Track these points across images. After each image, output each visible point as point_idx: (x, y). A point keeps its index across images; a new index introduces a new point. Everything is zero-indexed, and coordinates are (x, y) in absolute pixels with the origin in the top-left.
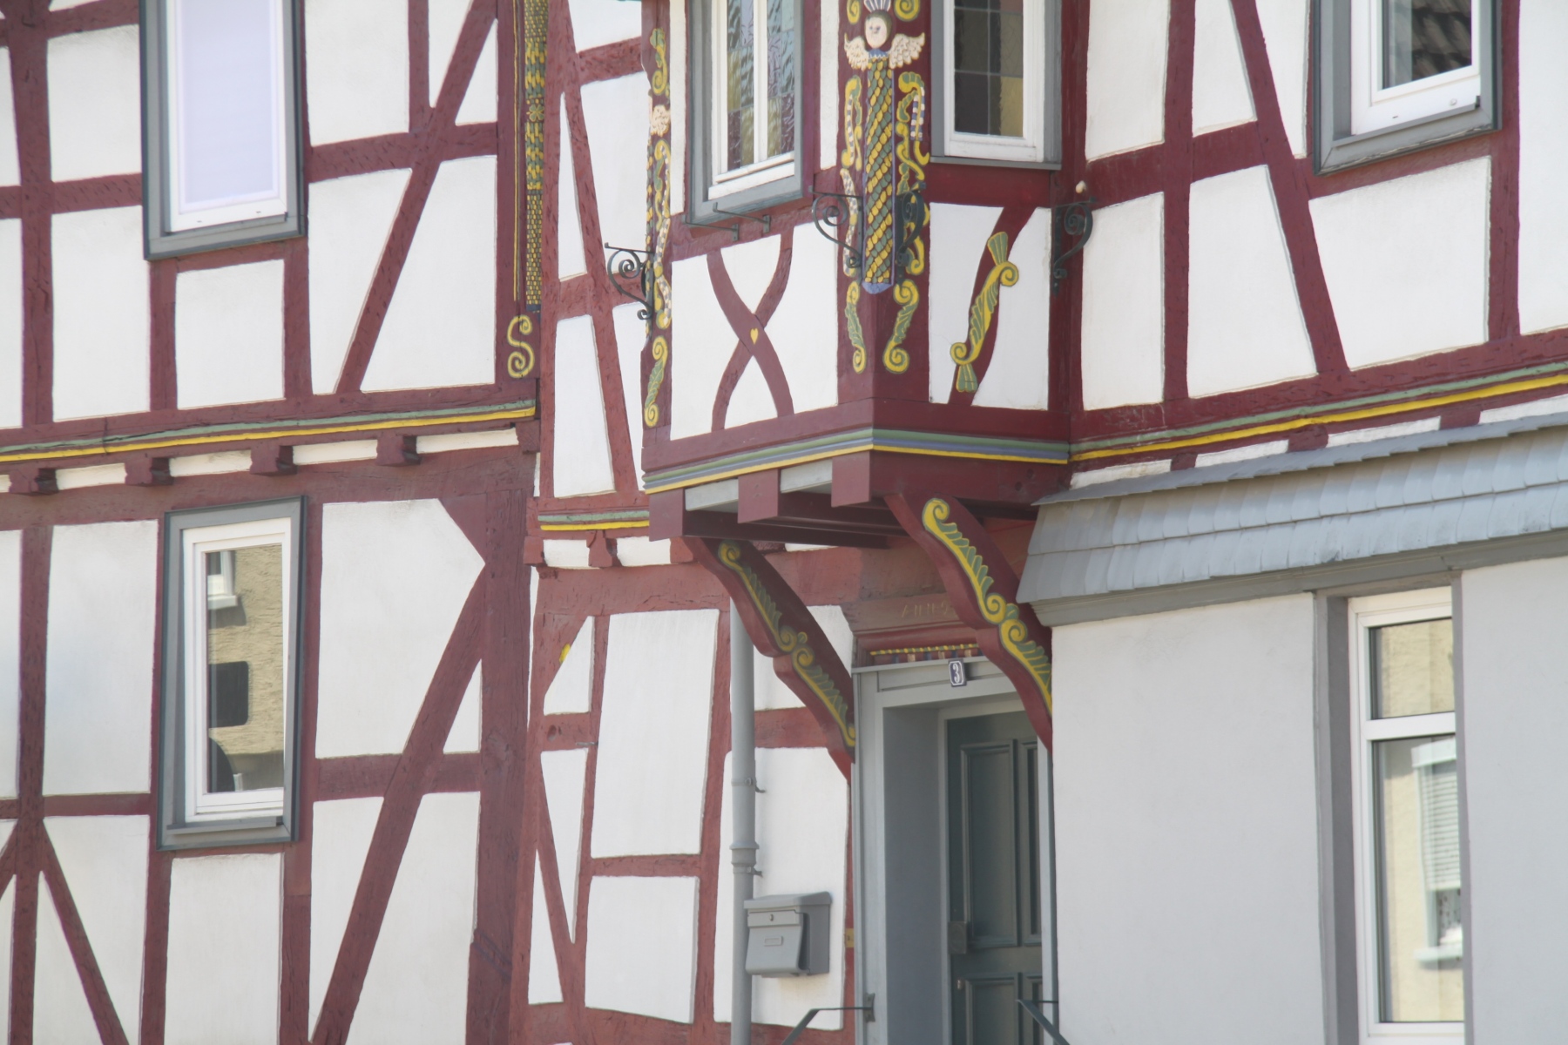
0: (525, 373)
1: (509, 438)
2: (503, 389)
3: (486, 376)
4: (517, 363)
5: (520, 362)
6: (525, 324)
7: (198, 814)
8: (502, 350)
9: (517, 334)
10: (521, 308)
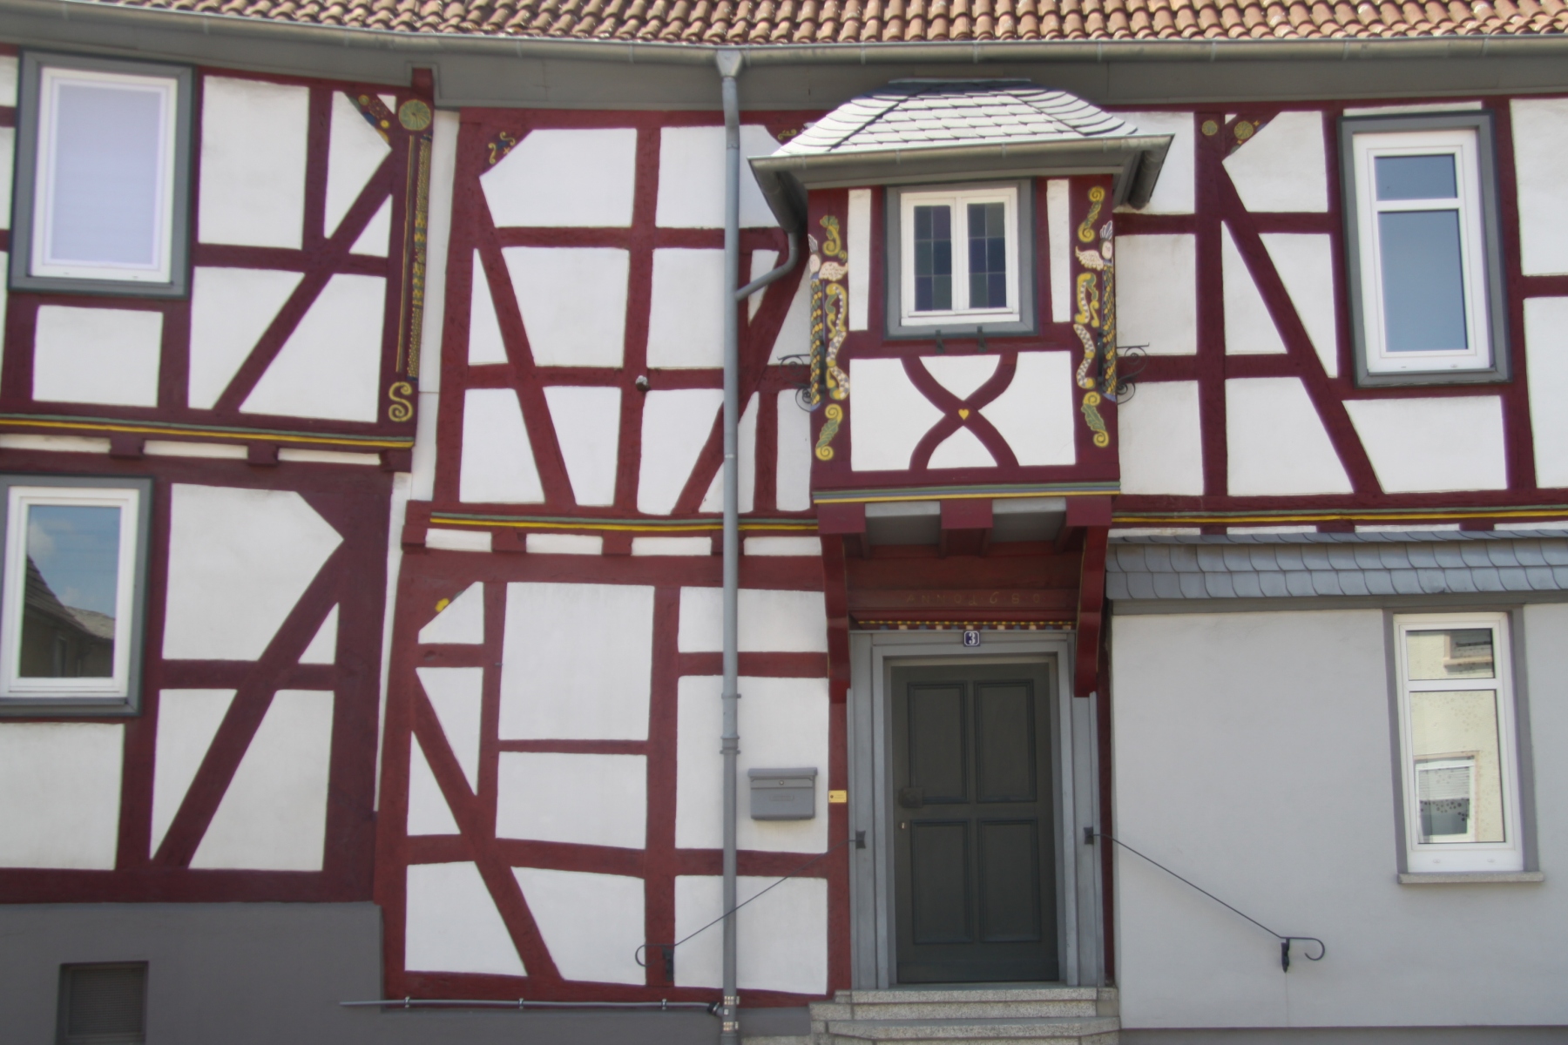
0: (404, 419)
1: (373, 460)
2: (384, 426)
3: (370, 414)
4: (397, 413)
5: (400, 412)
6: (405, 388)
7: (10, 692)
8: (384, 402)
9: (398, 392)
10: (404, 376)
